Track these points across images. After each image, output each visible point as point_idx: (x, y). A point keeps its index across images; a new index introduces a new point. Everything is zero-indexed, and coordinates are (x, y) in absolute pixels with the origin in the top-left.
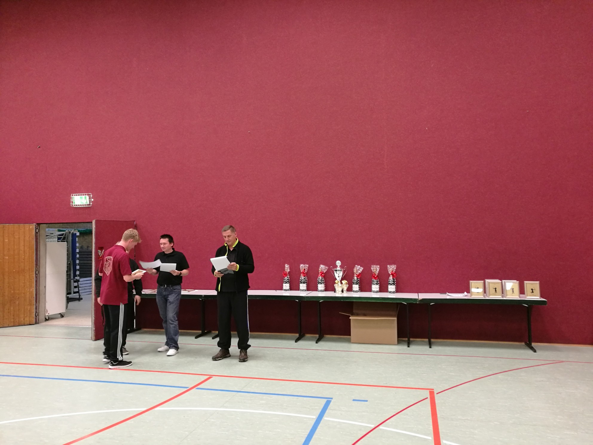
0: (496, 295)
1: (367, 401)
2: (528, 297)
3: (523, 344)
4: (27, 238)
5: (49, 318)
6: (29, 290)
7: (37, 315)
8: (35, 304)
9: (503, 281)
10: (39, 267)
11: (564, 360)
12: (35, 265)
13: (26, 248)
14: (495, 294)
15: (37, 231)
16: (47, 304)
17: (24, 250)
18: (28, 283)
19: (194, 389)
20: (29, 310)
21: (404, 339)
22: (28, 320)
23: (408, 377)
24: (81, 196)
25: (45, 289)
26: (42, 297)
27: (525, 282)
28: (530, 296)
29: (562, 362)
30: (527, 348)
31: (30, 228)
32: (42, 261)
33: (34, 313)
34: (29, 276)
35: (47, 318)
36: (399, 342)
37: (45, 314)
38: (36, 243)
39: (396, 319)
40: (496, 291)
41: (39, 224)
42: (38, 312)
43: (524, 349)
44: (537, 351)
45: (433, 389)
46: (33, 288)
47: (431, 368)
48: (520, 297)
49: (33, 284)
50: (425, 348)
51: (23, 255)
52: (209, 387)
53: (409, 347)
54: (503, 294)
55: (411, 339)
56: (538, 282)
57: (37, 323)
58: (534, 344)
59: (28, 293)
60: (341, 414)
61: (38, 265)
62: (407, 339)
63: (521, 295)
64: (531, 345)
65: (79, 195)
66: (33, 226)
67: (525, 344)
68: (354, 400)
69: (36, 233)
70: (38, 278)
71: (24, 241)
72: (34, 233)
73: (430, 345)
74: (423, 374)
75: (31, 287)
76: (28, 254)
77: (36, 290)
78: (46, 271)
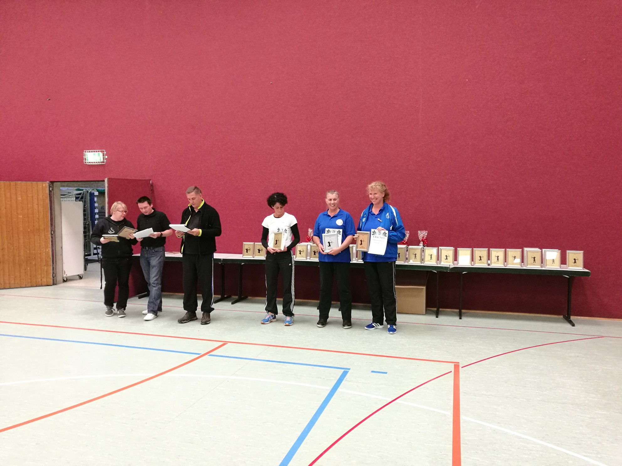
0: (534, 265)
1: (386, 373)
2: (569, 268)
3: (562, 317)
4: (41, 196)
5: (67, 279)
6: (45, 250)
7: (54, 276)
8: (51, 264)
9: (543, 250)
10: (55, 227)
11: (604, 335)
12: (50, 225)
13: (40, 207)
14: (534, 263)
15: (51, 189)
16: (64, 265)
17: (38, 209)
18: (44, 244)
19: (206, 356)
20: (45, 270)
21: (433, 309)
22: (45, 281)
23: (433, 349)
24: (94, 153)
25: (62, 250)
26: (58, 258)
27: (568, 251)
28: (572, 266)
29: (602, 337)
30: (566, 321)
31: (43, 185)
32: (57, 221)
33: (52, 274)
34: (45, 236)
35: (65, 279)
36: (427, 312)
37: (63, 276)
38: (50, 203)
39: (425, 287)
40: (534, 260)
41: (52, 182)
42: (55, 273)
43: (561, 322)
44: (575, 325)
45: (459, 363)
46: (49, 249)
47: (459, 340)
48: (560, 268)
49: (49, 245)
50: (455, 320)
51: (38, 214)
52: (222, 354)
53: (437, 317)
54: (542, 263)
55: (440, 309)
56: (582, 252)
57: (54, 284)
58: (572, 318)
59: (44, 254)
60: (357, 386)
61: (53, 224)
62: (436, 309)
63: (562, 265)
64: (570, 318)
65: (92, 152)
66: (46, 184)
67: (564, 318)
68: (372, 372)
69: (50, 191)
70: (54, 238)
71: (38, 200)
72: (47, 192)
73: (460, 316)
74: (449, 346)
75: (47, 247)
76: (42, 213)
77: (53, 251)
78: (62, 231)
